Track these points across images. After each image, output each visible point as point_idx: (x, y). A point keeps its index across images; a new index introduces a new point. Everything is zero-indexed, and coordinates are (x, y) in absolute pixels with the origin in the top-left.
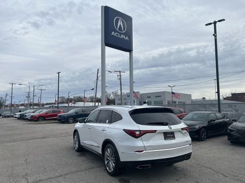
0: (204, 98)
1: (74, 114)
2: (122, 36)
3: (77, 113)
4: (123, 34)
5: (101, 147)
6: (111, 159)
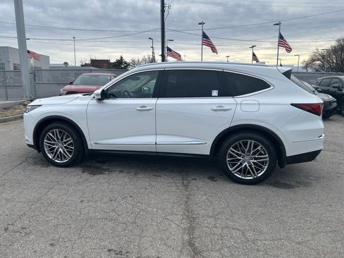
0: (66, 63)
5: (210, 143)
6: (247, 158)
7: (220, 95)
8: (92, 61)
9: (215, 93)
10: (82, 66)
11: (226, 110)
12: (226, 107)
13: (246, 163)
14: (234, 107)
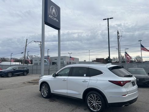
0: (85, 61)
1: (13, 70)
2: (55, 19)
3: (14, 70)
4: (55, 17)
5: (82, 94)
6: (95, 102)
7: (87, 76)
8: (96, 59)
9: (85, 75)
10: (93, 61)
11: (86, 82)
12: (87, 81)
13: (94, 104)
14: (89, 81)
